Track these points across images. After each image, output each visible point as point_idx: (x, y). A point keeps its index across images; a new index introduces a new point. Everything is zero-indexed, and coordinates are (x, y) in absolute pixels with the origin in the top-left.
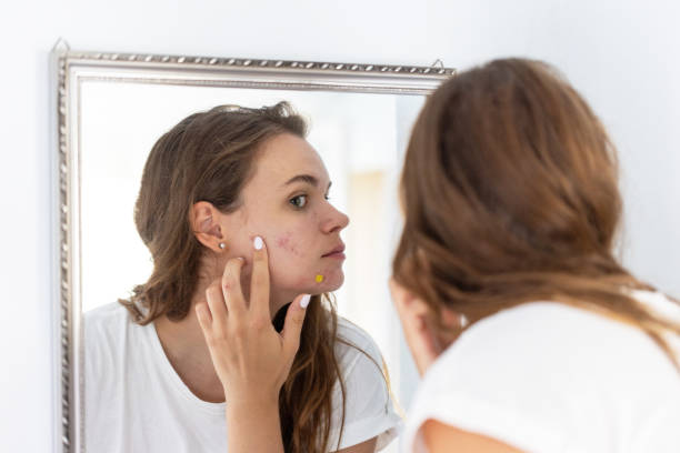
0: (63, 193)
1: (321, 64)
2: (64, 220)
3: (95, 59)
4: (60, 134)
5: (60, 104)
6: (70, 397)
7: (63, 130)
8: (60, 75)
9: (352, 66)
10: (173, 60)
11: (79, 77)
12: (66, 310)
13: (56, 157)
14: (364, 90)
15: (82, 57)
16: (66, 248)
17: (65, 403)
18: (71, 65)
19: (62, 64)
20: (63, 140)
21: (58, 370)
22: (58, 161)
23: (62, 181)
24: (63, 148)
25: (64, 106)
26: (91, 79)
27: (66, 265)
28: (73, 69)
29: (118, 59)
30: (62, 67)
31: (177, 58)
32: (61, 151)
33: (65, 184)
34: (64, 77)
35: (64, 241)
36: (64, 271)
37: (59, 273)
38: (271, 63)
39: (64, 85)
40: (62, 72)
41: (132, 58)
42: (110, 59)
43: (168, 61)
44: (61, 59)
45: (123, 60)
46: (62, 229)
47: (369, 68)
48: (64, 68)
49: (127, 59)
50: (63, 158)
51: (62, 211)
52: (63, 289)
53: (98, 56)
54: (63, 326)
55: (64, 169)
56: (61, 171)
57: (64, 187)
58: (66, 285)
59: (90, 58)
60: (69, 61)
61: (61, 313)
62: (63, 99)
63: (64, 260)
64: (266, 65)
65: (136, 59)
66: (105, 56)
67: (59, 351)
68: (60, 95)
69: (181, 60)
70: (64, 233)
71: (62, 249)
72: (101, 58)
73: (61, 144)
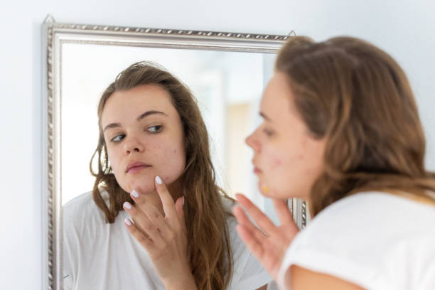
1: (217, 33)
2: (50, 133)
3: (71, 28)
4: (48, 77)
5: (48, 57)
6: (53, 248)
7: (50, 75)
8: (48, 39)
9: (237, 34)
10: (122, 30)
11: (61, 40)
12: (51, 191)
13: (45, 91)
14: (244, 50)
15: (63, 27)
16: (51, 151)
17: (50, 252)
18: (56, 32)
19: (50, 31)
20: (50, 80)
21: (46, 230)
22: (47, 94)
23: (49, 108)
24: (50, 86)
25: (51, 59)
26: (68, 41)
27: (51, 162)
28: (57, 35)
29: (86, 29)
30: (50, 33)
31: (124, 28)
32: (49, 88)
33: (52, 109)
34: (51, 40)
35: (50, 146)
36: (50, 166)
37: (47, 168)
38: (185, 32)
39: (51, 45)
40: (50, 37)
41: (95, 28)
42: (81, 29)
43: (119, 30)
44: (49, 28)
45: (90, 29)
47: (248, 36)
48: (51, 34)
49: (92, 29)
50: (50, 93)
51: (49, 127)
52: (49, 177)
53: (73, 26)
54: (49, 202)
55: (51, 100)
56: (49, 101)
57: (50, 112)
58: (51, 175)
59: (68, 28)
60: (54, 30)
61: (48, 193)
62: (50, 55)
63: (50, 159)
64: (182, 34)
65: (97, 29)
66: (78, 27)
67: (46, 219)
68: (48, 52)
69: (127, 30)
70: (50, 141)
71: (49, 152)
72: (75, 28)
73: (48, 83)
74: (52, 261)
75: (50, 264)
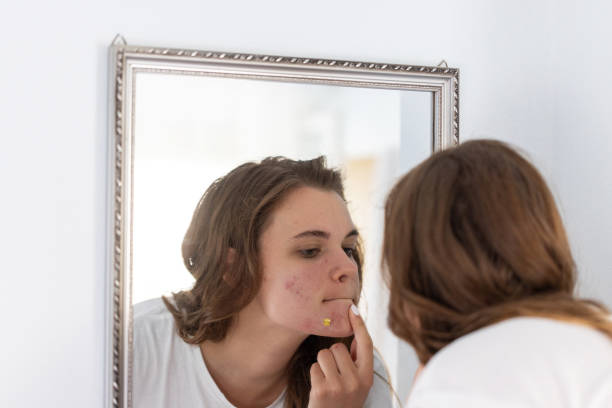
0: (118, 169)
1: (342, 63)
2: (118, 194)
3: (148, 53)
4: (117, 118)
5: (117, 91)
6: (120, 348)
7: (120, 115)
8: (118, 67)
9: (370, 64)
10: (215, 56)
11: (134, 69)
12: (119, 271)
13: (113, 138)
15: (137, 52)
16: (119, 217)
18: (128, 58)
19: (120, 57)
20: (119, 122)
21: (110, 324)
22: (114, 141)
23: (118, 159)
24: (119, 130)
25: (121, 94)
26: (144, 70)
27: (119, 232)
28: (129, 62)
29: (168, 54)
30: (120, 60)
31: (219, 54)
32: (117, 133)
33: (120, 162)
34: (122, 69)
35: (118, 211)
36: (118, 238)
37: (113, 240)
38: (300, 60)
39: (121, 76)
40: (120, 64)
41: (180, 53)
42: (161, 54)
43: (211, 56)
44: (119, 53)
45: (173, 55)
46: (117, 201)
47: (384, 67)
48: (121, 61)
49: (176, 54)
50: (119, 139)
51: (117, 184)
52: (117, 253)
53: (151, 51)
54: (115, 285)
55: (120, 149)
56: (117, 150)
57: (119, 165)
59: (144, 52)
60: (126, 54)
61: (114, 274)
62: (120, 88)
63: (117, 228)
64: (295, 63)
65: (183, 55)
66: (157, 52)
67: (111, 308)
68: (117, 84)
69: (222, 56)
70: (118, 204)
71: (116, 219)
72: (153, 53)
73: (117, 126)
74: (117, 365)
75: (116, 368)
